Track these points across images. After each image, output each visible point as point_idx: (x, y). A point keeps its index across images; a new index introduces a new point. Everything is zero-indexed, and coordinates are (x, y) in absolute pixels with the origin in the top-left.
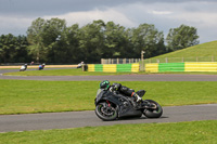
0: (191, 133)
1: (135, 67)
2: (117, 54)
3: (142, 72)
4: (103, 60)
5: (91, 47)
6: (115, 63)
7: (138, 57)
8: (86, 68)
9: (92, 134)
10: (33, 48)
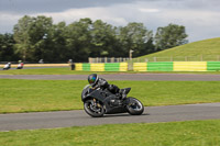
0: (180, 133)
1: (123, 66)
2: (105, 53)
3: (130, 71)
4: (90, 59)
5: (78, 46)
6: (103, 61)
7: (127, 56)
8: (73, 67)
9: (80, 134)
10: (20, 47)
